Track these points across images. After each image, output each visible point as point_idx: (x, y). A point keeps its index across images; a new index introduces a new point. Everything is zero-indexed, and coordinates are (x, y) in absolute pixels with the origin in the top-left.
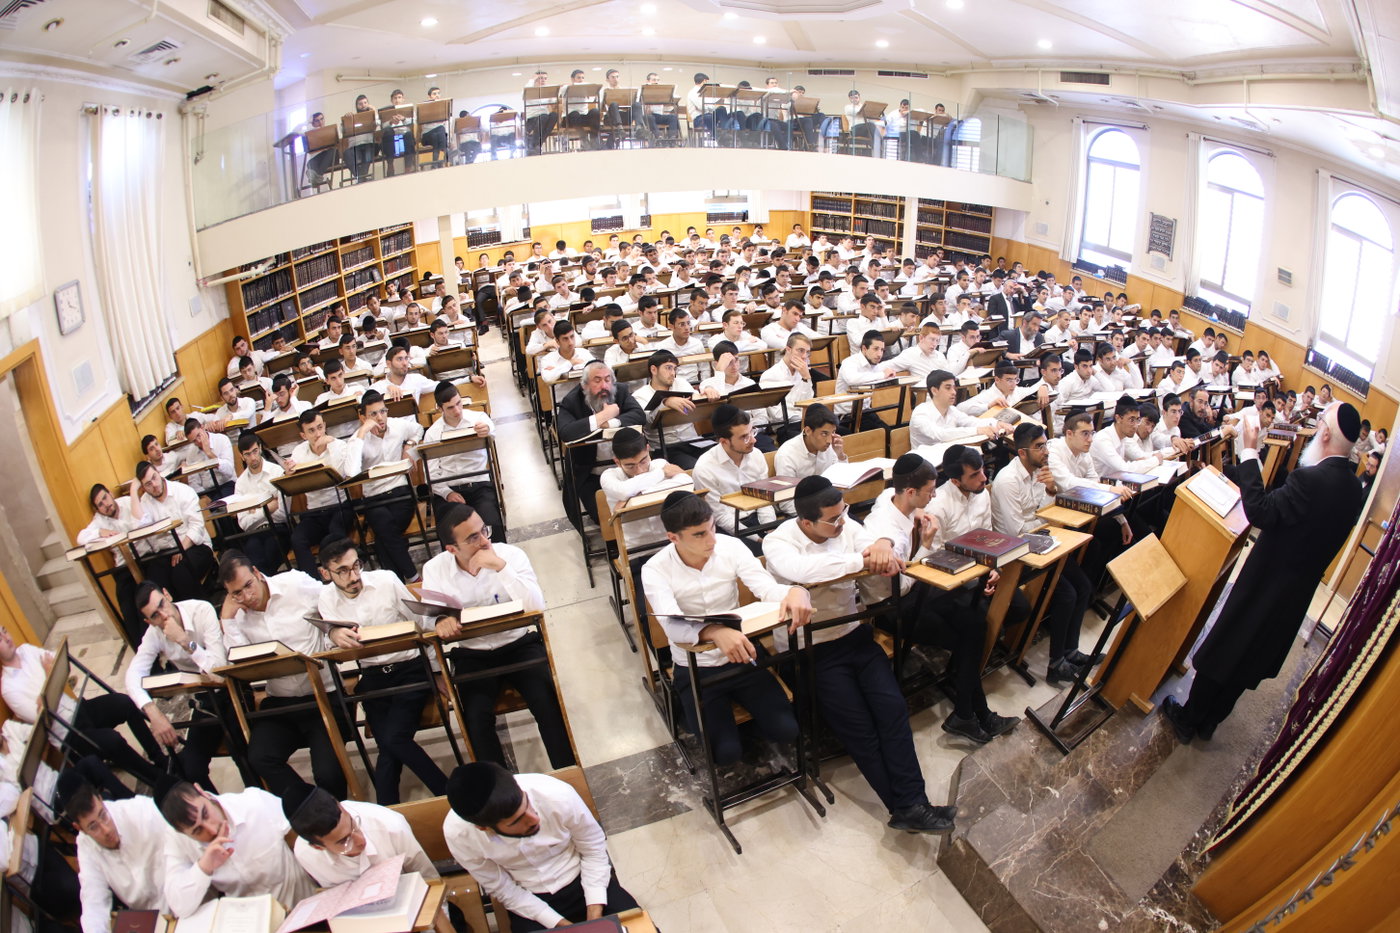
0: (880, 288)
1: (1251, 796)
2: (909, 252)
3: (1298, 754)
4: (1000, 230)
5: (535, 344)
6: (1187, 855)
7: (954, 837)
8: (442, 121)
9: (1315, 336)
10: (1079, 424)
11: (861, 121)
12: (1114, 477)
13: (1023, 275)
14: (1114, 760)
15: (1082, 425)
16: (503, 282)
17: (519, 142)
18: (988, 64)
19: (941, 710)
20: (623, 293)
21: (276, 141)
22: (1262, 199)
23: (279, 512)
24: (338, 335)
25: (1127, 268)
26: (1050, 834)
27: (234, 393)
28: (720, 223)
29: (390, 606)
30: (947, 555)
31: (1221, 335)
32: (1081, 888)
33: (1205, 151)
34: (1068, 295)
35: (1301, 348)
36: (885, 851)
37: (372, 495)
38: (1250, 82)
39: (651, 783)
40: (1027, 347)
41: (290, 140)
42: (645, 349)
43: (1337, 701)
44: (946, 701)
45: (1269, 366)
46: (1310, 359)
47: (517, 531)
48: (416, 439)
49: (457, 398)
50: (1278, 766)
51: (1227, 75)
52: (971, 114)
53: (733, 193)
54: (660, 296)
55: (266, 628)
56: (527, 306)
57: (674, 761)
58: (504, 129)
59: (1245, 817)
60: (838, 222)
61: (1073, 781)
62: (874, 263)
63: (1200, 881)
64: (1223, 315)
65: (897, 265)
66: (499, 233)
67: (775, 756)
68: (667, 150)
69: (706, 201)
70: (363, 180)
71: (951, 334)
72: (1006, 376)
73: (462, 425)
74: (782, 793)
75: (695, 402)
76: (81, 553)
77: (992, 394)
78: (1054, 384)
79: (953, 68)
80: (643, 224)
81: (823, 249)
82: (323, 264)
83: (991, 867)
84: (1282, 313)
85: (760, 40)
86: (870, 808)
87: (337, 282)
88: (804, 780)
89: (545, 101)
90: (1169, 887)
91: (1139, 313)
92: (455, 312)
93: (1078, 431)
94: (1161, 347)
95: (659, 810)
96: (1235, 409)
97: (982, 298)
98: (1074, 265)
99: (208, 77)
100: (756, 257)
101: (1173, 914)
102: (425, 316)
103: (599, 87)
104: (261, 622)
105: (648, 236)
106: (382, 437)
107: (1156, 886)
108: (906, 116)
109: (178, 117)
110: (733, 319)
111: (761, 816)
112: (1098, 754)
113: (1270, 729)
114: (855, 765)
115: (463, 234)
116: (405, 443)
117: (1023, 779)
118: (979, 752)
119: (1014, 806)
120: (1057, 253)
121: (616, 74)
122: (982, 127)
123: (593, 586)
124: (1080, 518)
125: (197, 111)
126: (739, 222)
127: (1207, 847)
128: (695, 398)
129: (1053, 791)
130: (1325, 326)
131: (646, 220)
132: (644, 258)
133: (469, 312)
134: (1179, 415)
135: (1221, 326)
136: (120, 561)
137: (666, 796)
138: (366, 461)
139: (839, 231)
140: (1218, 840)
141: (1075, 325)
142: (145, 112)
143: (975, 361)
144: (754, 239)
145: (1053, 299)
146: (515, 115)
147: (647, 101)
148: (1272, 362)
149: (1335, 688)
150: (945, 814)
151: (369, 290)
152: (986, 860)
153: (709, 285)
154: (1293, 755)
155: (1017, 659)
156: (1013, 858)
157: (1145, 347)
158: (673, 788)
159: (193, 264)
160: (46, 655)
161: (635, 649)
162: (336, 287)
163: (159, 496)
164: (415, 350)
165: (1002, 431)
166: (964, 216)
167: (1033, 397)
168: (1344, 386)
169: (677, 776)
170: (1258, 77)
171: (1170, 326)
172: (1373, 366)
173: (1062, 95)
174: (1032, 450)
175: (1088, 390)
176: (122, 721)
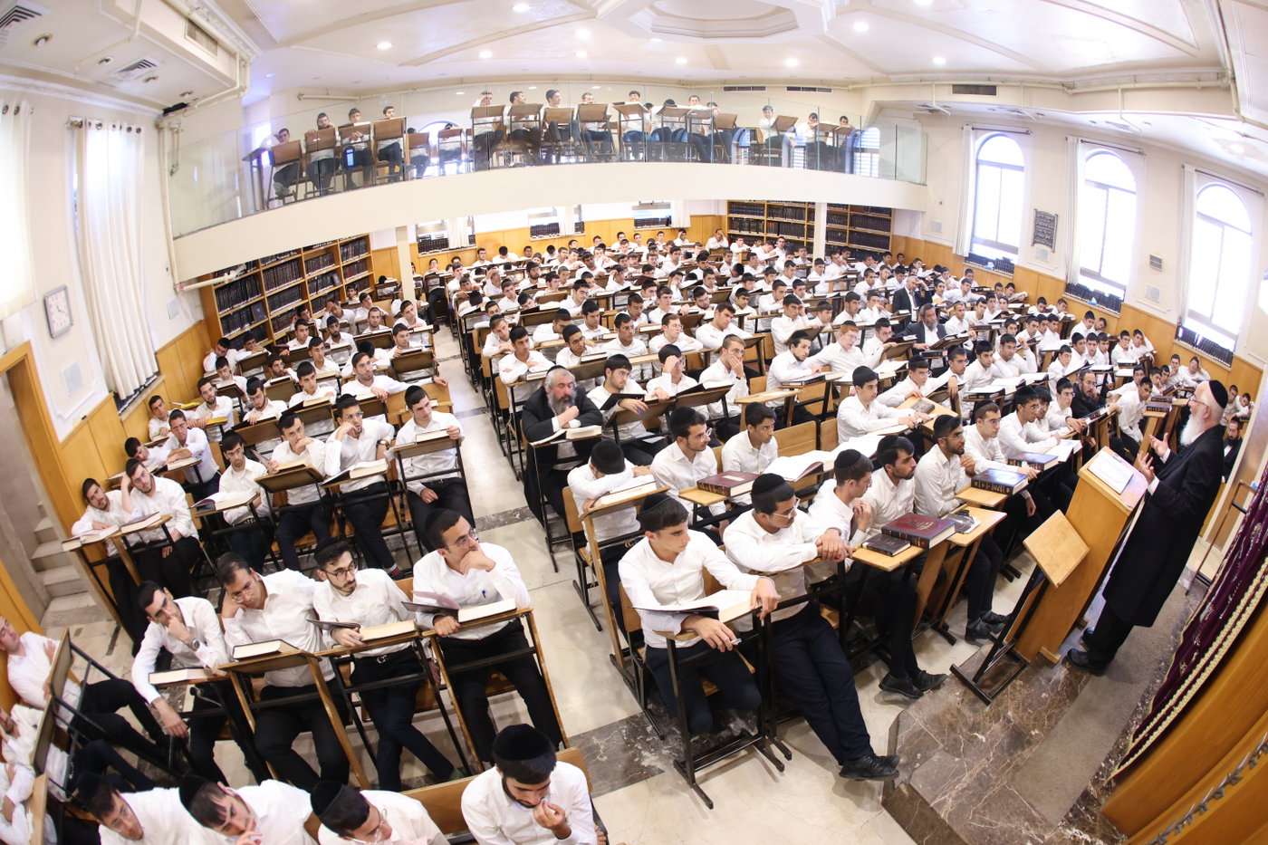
0: (798, 287)
1: (1148, 728)
2: (819, 251)
3: (1189, 692)
4: (899, 229)
5: (491, 346)
6: (1096, 782)
7: (897, 782)
8: (396, 138)
9: (1183, 314)
10: (988, 413)
11: (774, 134)
12: (1019, 458)
13: (921, 269)
14: (1030, 706)
15: (990, 415)
17: (464, 156)
18: (886, 78)
19: (878, 671)
20: (565, 297)
21: (244, 156)
22: (1134, 193)
23: (263, 507)
24: (306, 337)
25: (1014, 259)
26: (979, 774)
27: (212, 393)
28: (646, 228)
29: (382, 602)
30: (883, 539)
31: (1100, 317)
32: (1008, 817)
33: (1083, 152)
35: (1172, 325)
36: (836, 797)
37: (349, 491)
38: (1124, 90)
39: (625, 750)
41: (257, 154)
42: (593, 352)
43: (1221, 646)
44: (880, 662)
45: (1143, 343)
46: (1180, 335)
47: (482, 520)
48: (389, 439)
49: (425, 400)
50: (1171, 702)
51: (1103, 84)
52: (872, 123)
53: (657, 200)
54: (598, 298)
55: (265, 625)
56: (479, 310)
57: (644, 728)
58: (452, 144)
59: (1145, 747)
60: (752, 225)
61: (996, 727)
63: (1108, 804)
64: (1102, 299)
65: (808, 263)
66: (446, 240)
67: (734, 720)
68: (603, 165)
69: (635, 208)
70: (326, 193)
71: (864, 329)
72: (919, 370)
73: (432, 427)
74: (743, 753)
75: (647, 403)
76: (77, 545)
77: (906, 386)
78: (960, 373)
79: (854, 83)
80: (577, 230)
81: (740, 250)
82: (288, 269)
83: (932, 805)
84: (1154, 295)
86: (821, 761)
87: (301, 286)
88: (763, 741)
89: (491, 119)
90: (1082, 811)
91: (1026, 300)
92: (412, 316)
93: (986, 420)
94: (1048, 332)
95: (635, 774)
96: (1114, 387)
97: (887, 293)
98: (966, 259)
99: (183, 95)
100: (682, 261)
101: (1087, 832)
102: (385, 319)
103: (540, 107)
104: (260, 619)
105: (584, 242)
106: (358, 438)
107: (1071, 810)
108: (815, 128)
109: (154, 132)
110: (672, 322)
111: (725, 774)
112: (1014, 702)
113: (1160, 669)
115: (414, 241)
117: (952, 727)
118: (913, 707)
119: (948, 751)
120: (951, 248)
122: (881, 136)
123: (556, 570)
124: (994, 499)
125: (173, 126)
126: (663, 227)
127: (1113, 775)
128: (647, 399)
129: (980, 737)
130: (1193, 304)
131: (580, 227)
132: (581, 263)
134: (1071, 397)
136: (112, 551)
137: (640, 761)
138: (344, 461)
139: (754, 234)
140: (1122, 768)
141: (971, 316)
142: (125, 127)
143: (889, 354)
144: (678, 242)
146: (461, 131)
148: (1146, 339)
149: (1218, 634)
150: (889, 762)
152: (928, 800)
153: (644, 288)
154: (1185, 693)
155: (939, 623)
156: (950, 796)
157: (1034, 333)
158: (645, 753)
159: (170, 269)
160: (50, 643)
161: (600, 629)
162: (300, 291)
163: (148, 491)
164: (378, 352)
165: (920, 420)
166: (867, 217)
167: (944, 388)
168: (1210, 357)
169: (648, 742)
170: (1131, 86)
171: (1055, 312)
172: (1235, 337)
173: (954, 106)
174: (950, 438)
175: (989, 377)
176: (125, 706)
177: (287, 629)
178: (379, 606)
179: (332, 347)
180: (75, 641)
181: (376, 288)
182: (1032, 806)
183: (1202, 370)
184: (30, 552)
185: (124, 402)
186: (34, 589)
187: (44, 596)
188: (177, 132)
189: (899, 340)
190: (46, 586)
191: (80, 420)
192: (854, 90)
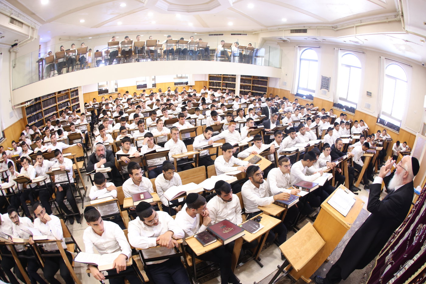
2: (237, 93)
4: (271, 85)
8: (84, 54)
9: (380, 113)
13: (277, 99)
15: (284, 163)
18: (267, 29)
21: (38, 60)
22: (361, 68)
25: (314, 95)
28: (179, 86)
33: (341, 53)
35: (375, 118)
38: (357, 27)
41: (41, 60)
45: (364, 125)
46: (379, 121)
51: (348, 25)
52: (261, 47)
53: (183, 76)
60: (217, 84)
64: (347, 109)
65: (233, 98)
66: (108, 90)
69: (175, 78)
75: (130, 158)
79: (255, 31)
80: (153, 87)
82: (51, 101)
84: (368, 106)
85: (191, 25)
87: (56, 106)
91: (318, 110)
98: (295, 95)
99: (15, 41)
105: (155, 90)
106: (41, 166)
108: (238, 48)
115: (97, 90)
122: (265, 51)
125: (15, 51)
126: (185, 85)
130: (383, 110)
131: (154, 85)
139: (218, 87)
141: (293, 116)
148: (365, 123)
159: (11, 101)
162: (55, 108)
166: (259, 81)
170: (360, 24)
172: (400, 121)
173: (292, 38)
174: (254, 176)
183: (387, 134)
192: (255, 34)
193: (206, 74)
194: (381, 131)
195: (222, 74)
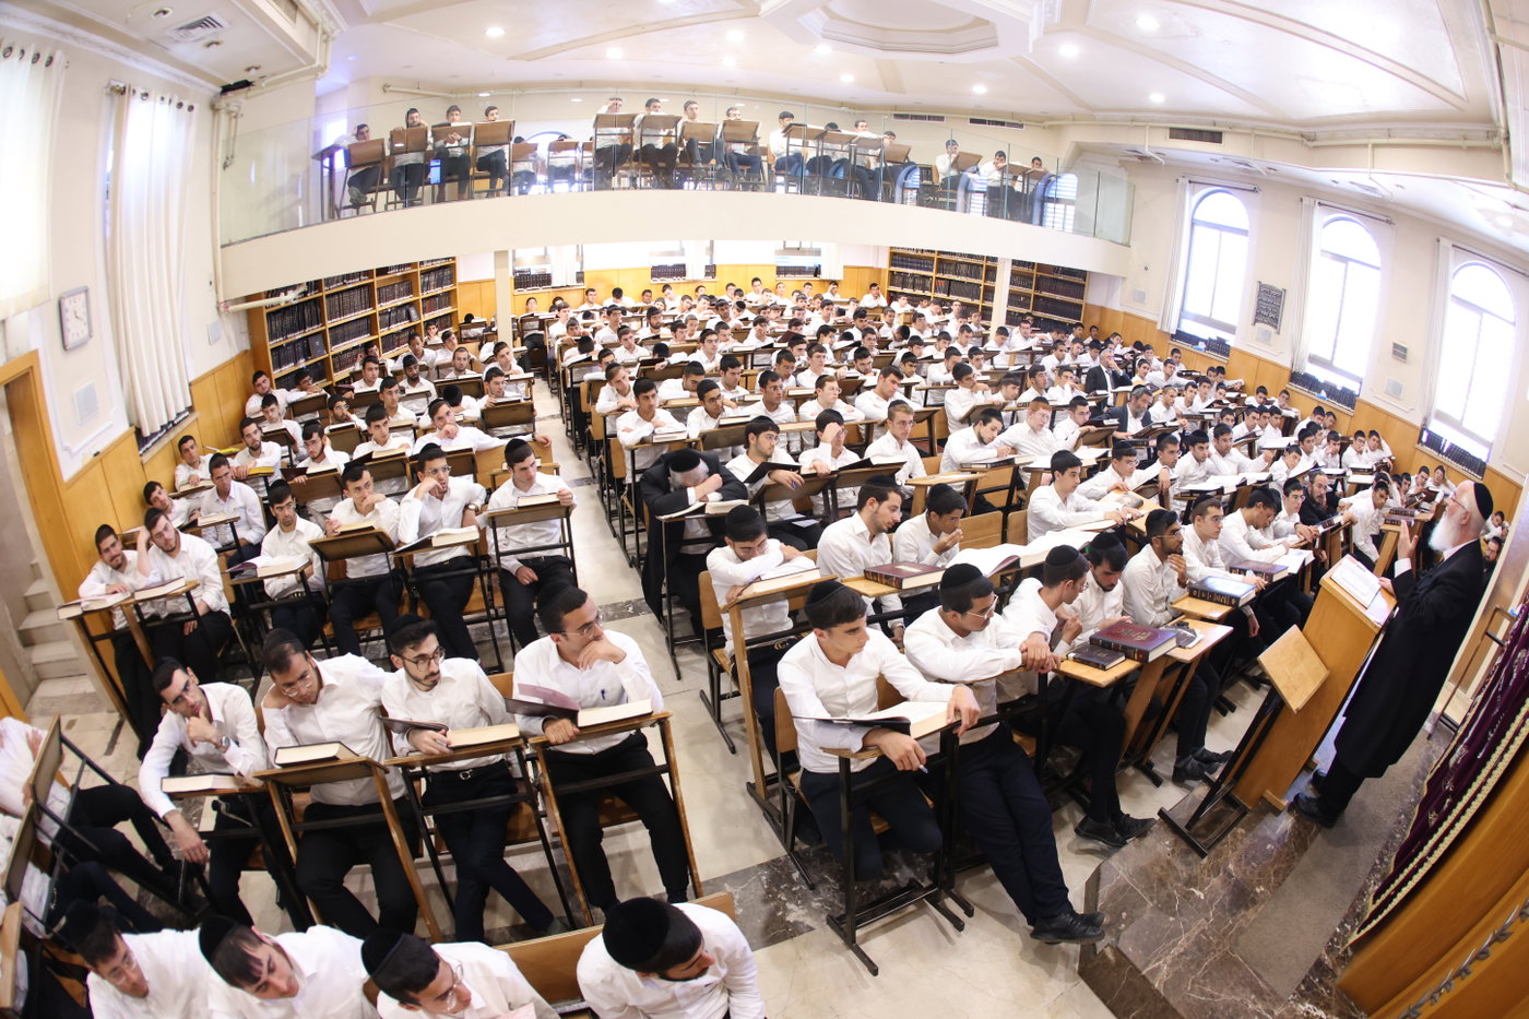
0: (975, 357)
2: (998, 319)
4: (1094, 297)
5: (605, 401)
6: (1330, 950)
8: (500, 145)
9: (1429, 414)
10: (1210, 509)
11: (954, 173)
12: (1242, 566)
13: (1119, 346)
14: (1254, 858)
15: (1212, 511)
16: (557, 330)
17: (577, 176)
18: (1090, 116)
21: (313, 153)
22: (1378, 268)
24: (374, 378)
25: (1231, 340)
26: (1198, 936)
27: (258, 436)
28: (790, 277)
31: (1330, 413)
32: (1232, 988)
33: (1320, 217)
34: (1168, 370)
35: (1414, 427)
36: (1024, 963)
37: (425, 564)
38: (1375, 146)
39: (766, 901)
40: (1135, 426)
41: (329, 152)
42: (733, 415)
44: (1073, 804)
45: (1380, 447)
46: (1424, 439)
48: (479, 503)
49: (531, 458)
51: (1351, 138)
52: (1068, 170)
53: (806, 245)
55: (316, 724)
56: (589, 359)
57: (789, 875)
59: (1391, 907)
60: (917, 281)
61: (1215, 881)
62: (964, 328)
63: (1346, 974)
64: (1333, 393)
65: (985, 331)
66: (549, 276)
67: (900, 867)
68: (749, 194)
69: (778, 253)
70: (412, 205)
72: (1125, 458)
74: (912, 908)
75: (804, 476)
78: (1172, 465)
79: (1052, 119)
80: (707, 274)
81: (902, 310)
82: (356, 297)
83: (1144, 973)
84: (1396, 391)
85: (847, 79)
86: (1006, 919)
87: (370, 318)
88: (936, 894)
89: (617, 130)
90: (1315, 982)
91: (1243, 389)
92: (508, 361)
94: (1269, 427)
95: (778, 931)
96: (1345, 495)
97: (1079, 371)
98: (1173, 336)
99: (249, 70)
100: (835, 318)
101: (1323, 1008)
102: (473, 363)
103: (678, 119)
104: (310, 717)
105: (715, 288)
106: (442, 499)
107: (1304, 982)
108: (1002, 170)
109: (209, 113)
110: (828, 384)
111: (890, 933)
112: (1234, 854)
113: (1399, 822)
114: (990, 872)
115: (510, 274)
116: (466, 507)
117: (1162, 883)
118: (1116, 857)
119: (1161, 909)
120: (1156, 323)
121: (694, 106)
122: (1079, 184)
123: (679, 677)
125: (231, 108)
126: (810, 278)
127: (1351, 941)
128: (804, 472)
129: (1197, 893)
130: (1441, 404)
131: (711, 271)
132: (713, 312)
133: (523, 362)
135: (1330, 404)
137: (784, 915)
139: (919, 292)
140: (1363, 932)
141: (1179, 403)
142: (175, 101)
143: (1086, 440)
144: (827, 296)
145: (1155, 375)
147: (729, 138)
148: (1383, 442)
149: (1474, 779)
151: (404, 330)
152: (1139, 966)
153: (791, 346)
155: (1142, 759)
156: (1165, 962)
157: (1254, 427)
158: (791, 906)
159: (214, 283)
160: (34, 733)
161: (733, 750)
162: (369, 324)
163: (170, 549)
164: (467, 400)
166: (1056, 280)
167: (1153, 482)
168: (1459, 467)
169: (795, 893)
170: (1385, 141)
171: (1276, 404)
172: (1490, 445)
173: (1169, 153)
174: (1166, 536)
175: (1203, 473)
176: (126, 819)
177: (345, 731)
178: (469, 706)
179: (408, 391)
180: (67, 734)
181: (461, 329)
182: (1259, 976)
183: (1448, 482)
184: (17, 621)
185: (146, 440)
186: (19, 667)
187: (31, 678)
188: (235, 117)
189: (1099, 424)
190: (34, 665)
191: (90, 457)
192: (1051, 127)
193: (878, 247)
194: (1431, 470)
195: (937, 249)
